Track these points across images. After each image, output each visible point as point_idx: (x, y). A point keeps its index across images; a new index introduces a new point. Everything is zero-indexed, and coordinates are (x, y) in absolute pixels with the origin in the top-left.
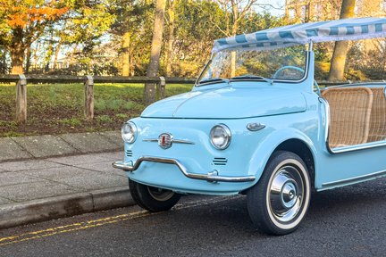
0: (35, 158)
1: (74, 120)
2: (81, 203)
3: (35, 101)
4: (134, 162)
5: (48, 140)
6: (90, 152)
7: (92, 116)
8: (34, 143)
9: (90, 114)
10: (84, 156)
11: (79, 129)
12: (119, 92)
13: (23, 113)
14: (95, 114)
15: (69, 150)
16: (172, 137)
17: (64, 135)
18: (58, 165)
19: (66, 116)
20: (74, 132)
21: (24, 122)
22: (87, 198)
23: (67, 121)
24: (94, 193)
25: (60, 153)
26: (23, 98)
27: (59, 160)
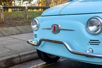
0: (4, 36)
1: (21, 22)
2: (14, 60)
3: (10, 16)
4: (38, 41)
5: (11, 28)
6: (26, 33)
7: (28, 20)
8: (5, 30)
9: (27, 19)
10: (23, 34)
11: (23, 24)
12: (38, 13)
13: (2, 19)
14: (29, 19)
15: (18, 32)
16: (60, 26)
17: (17, 27)
18: (12, 39)
19: (19, 20)
20: (21, 25)
21: (3, 23)
22: (17, 57)
23: (19, 22)
24: (21, 54)
25: (14, 33)
26: (2, 14)
27: (13, 36)
